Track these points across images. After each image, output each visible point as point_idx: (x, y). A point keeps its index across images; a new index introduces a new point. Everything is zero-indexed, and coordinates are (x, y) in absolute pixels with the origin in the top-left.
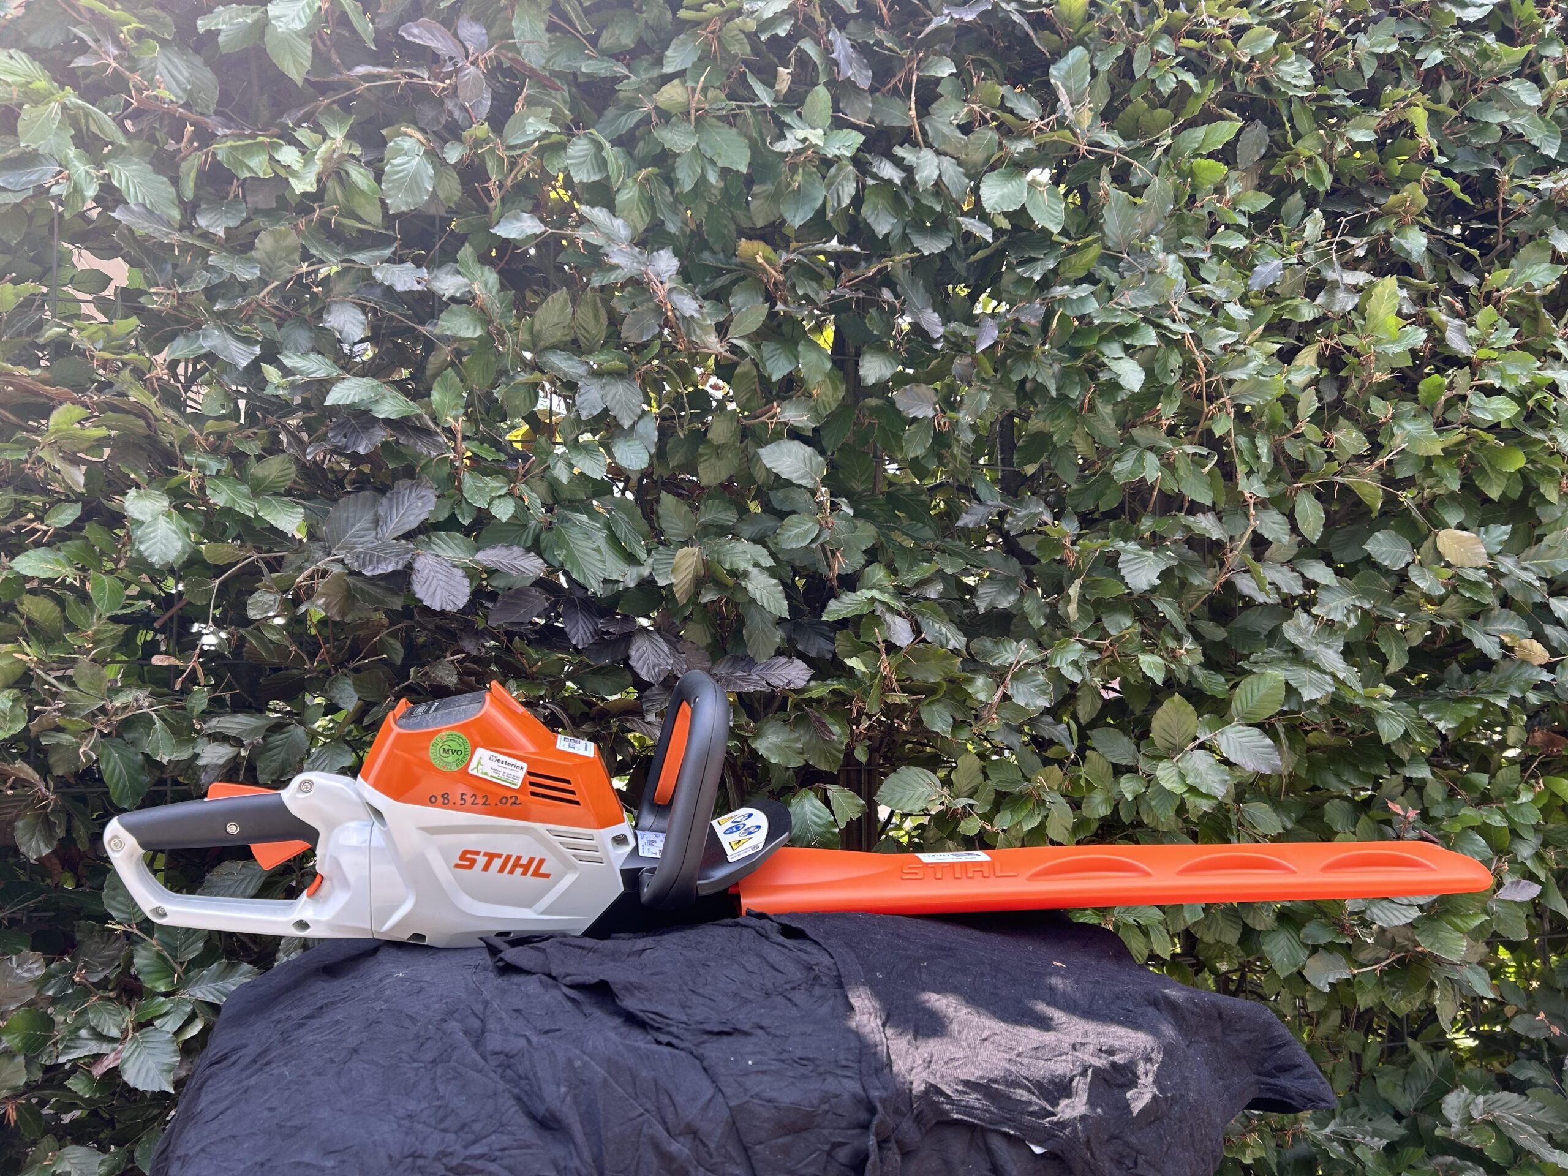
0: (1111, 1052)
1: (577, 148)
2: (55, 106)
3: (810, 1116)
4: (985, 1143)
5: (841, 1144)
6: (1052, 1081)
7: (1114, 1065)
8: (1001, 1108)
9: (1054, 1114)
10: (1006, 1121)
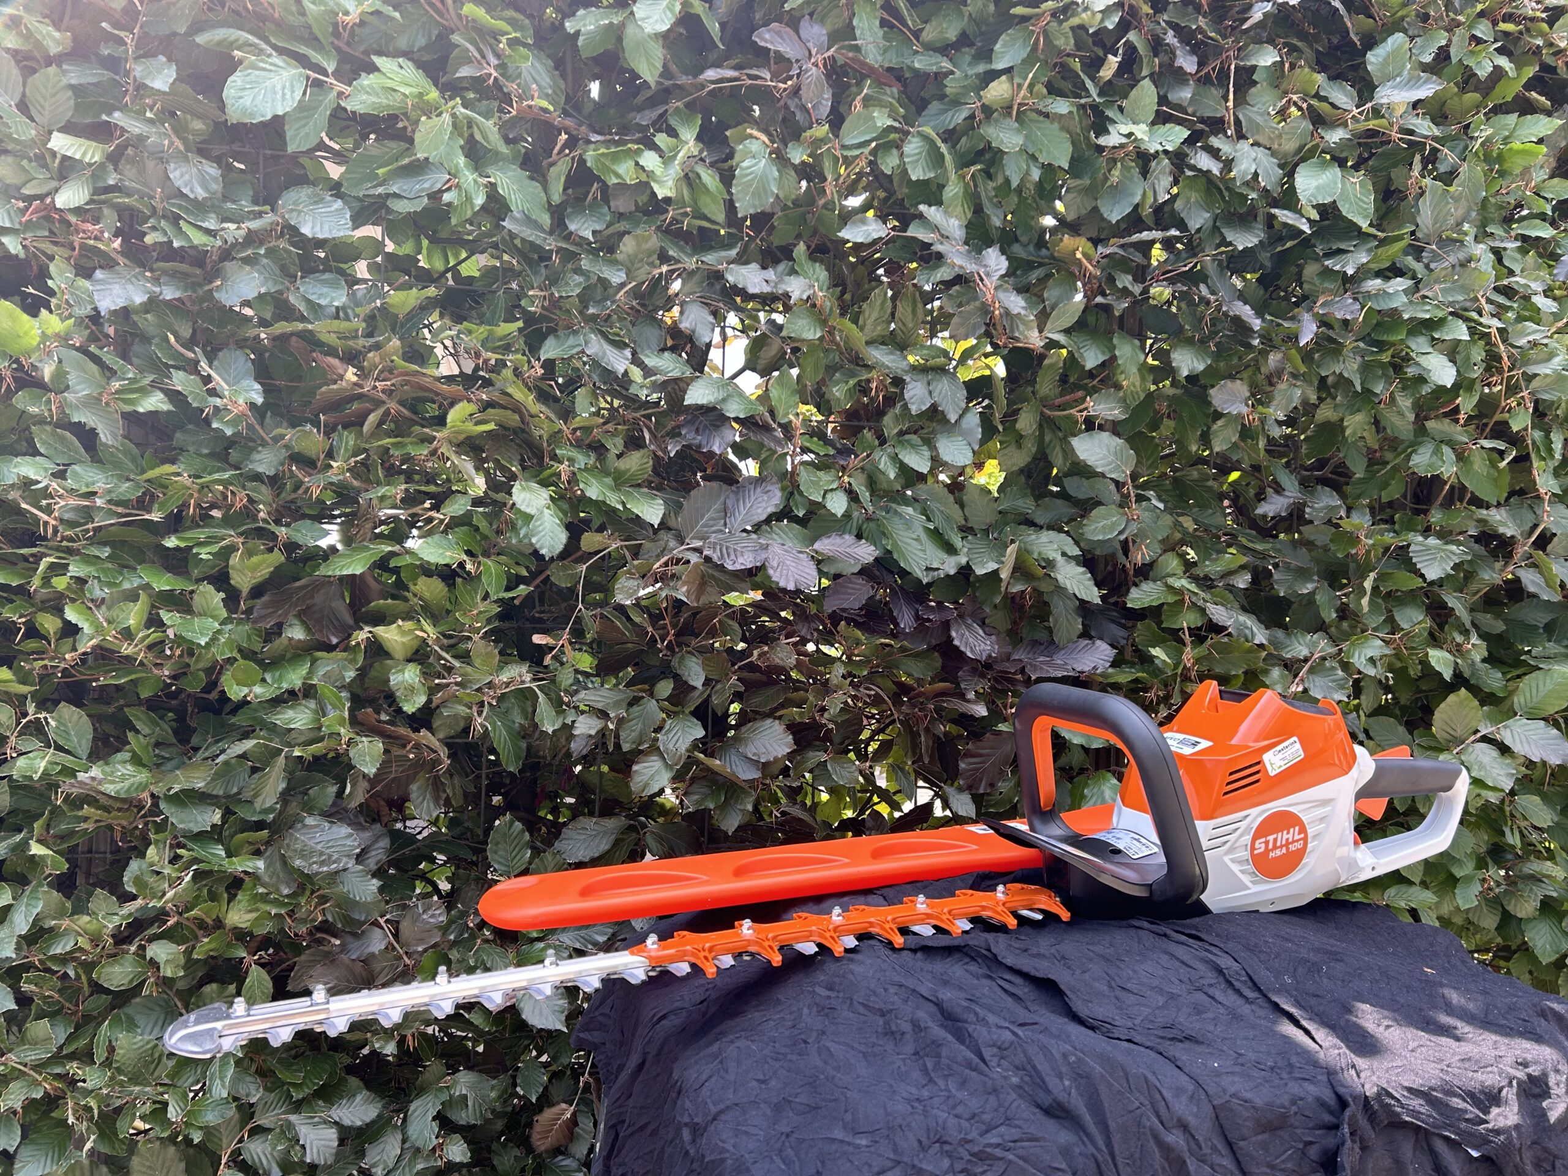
0: (1525, 1064)
1: (913, 146)
2: (446, 117)
3: (1284, 1117)
4: (1429, 1145)
5: (1311, 1143)
6: (1482, 1092)
7: (1529, 1076)
8: (1441, 1114)
9: (1487, 1122)
10: (1447, 1126)
